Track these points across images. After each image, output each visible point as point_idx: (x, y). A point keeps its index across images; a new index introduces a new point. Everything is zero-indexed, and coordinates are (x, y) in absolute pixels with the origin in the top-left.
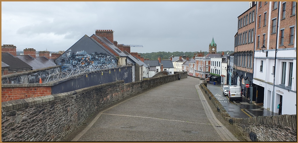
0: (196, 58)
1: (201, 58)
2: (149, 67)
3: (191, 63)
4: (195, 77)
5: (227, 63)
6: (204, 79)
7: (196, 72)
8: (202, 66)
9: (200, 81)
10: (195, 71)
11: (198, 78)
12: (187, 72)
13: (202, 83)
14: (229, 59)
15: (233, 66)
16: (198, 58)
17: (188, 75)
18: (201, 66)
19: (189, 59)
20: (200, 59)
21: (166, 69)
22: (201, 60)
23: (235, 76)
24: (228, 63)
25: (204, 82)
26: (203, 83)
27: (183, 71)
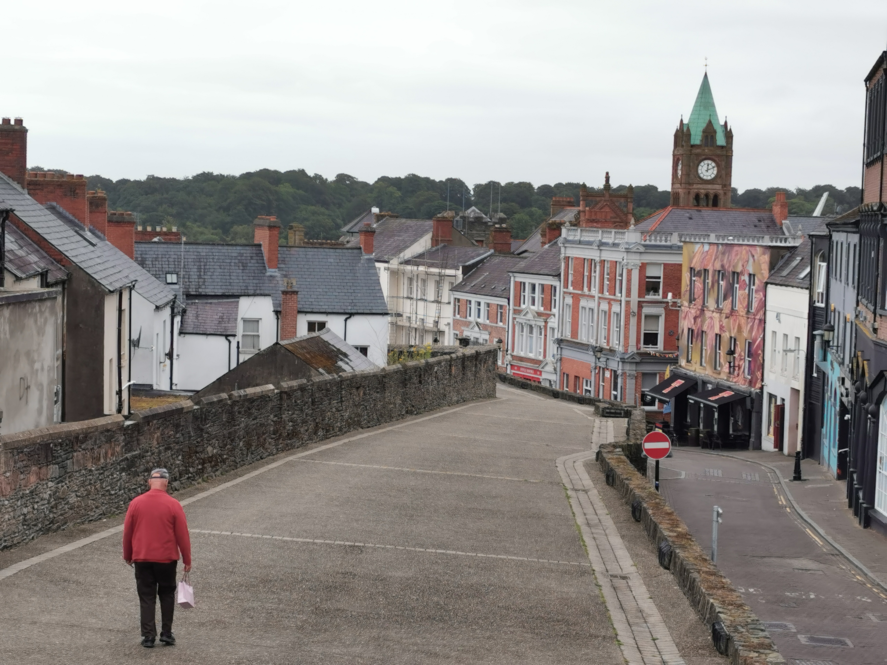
0: (566, 241)
1: (610, 238)
2: (181, 304)
3: (528, 280)
4: (556, 395)
5: (811, 288)
6: (627, 414)
7: (568, 353)
8: (616, 308)
9: (598, 421)
10: (560, 342)
11: (581, 401)
12: (493, 354)
13: (611, 440)
14: (827, 258)
15: (850, 316)
16: (588, 237)
17: (504, 379)
18: (604, 306)
19: (516, 246)
20: (601, 244)
21: (322, 325)
22: (609, 256)
23: (862, 394)
24: (820, 288)
25: (622, 439)
26: (615, 446)
27: (465, 342)
